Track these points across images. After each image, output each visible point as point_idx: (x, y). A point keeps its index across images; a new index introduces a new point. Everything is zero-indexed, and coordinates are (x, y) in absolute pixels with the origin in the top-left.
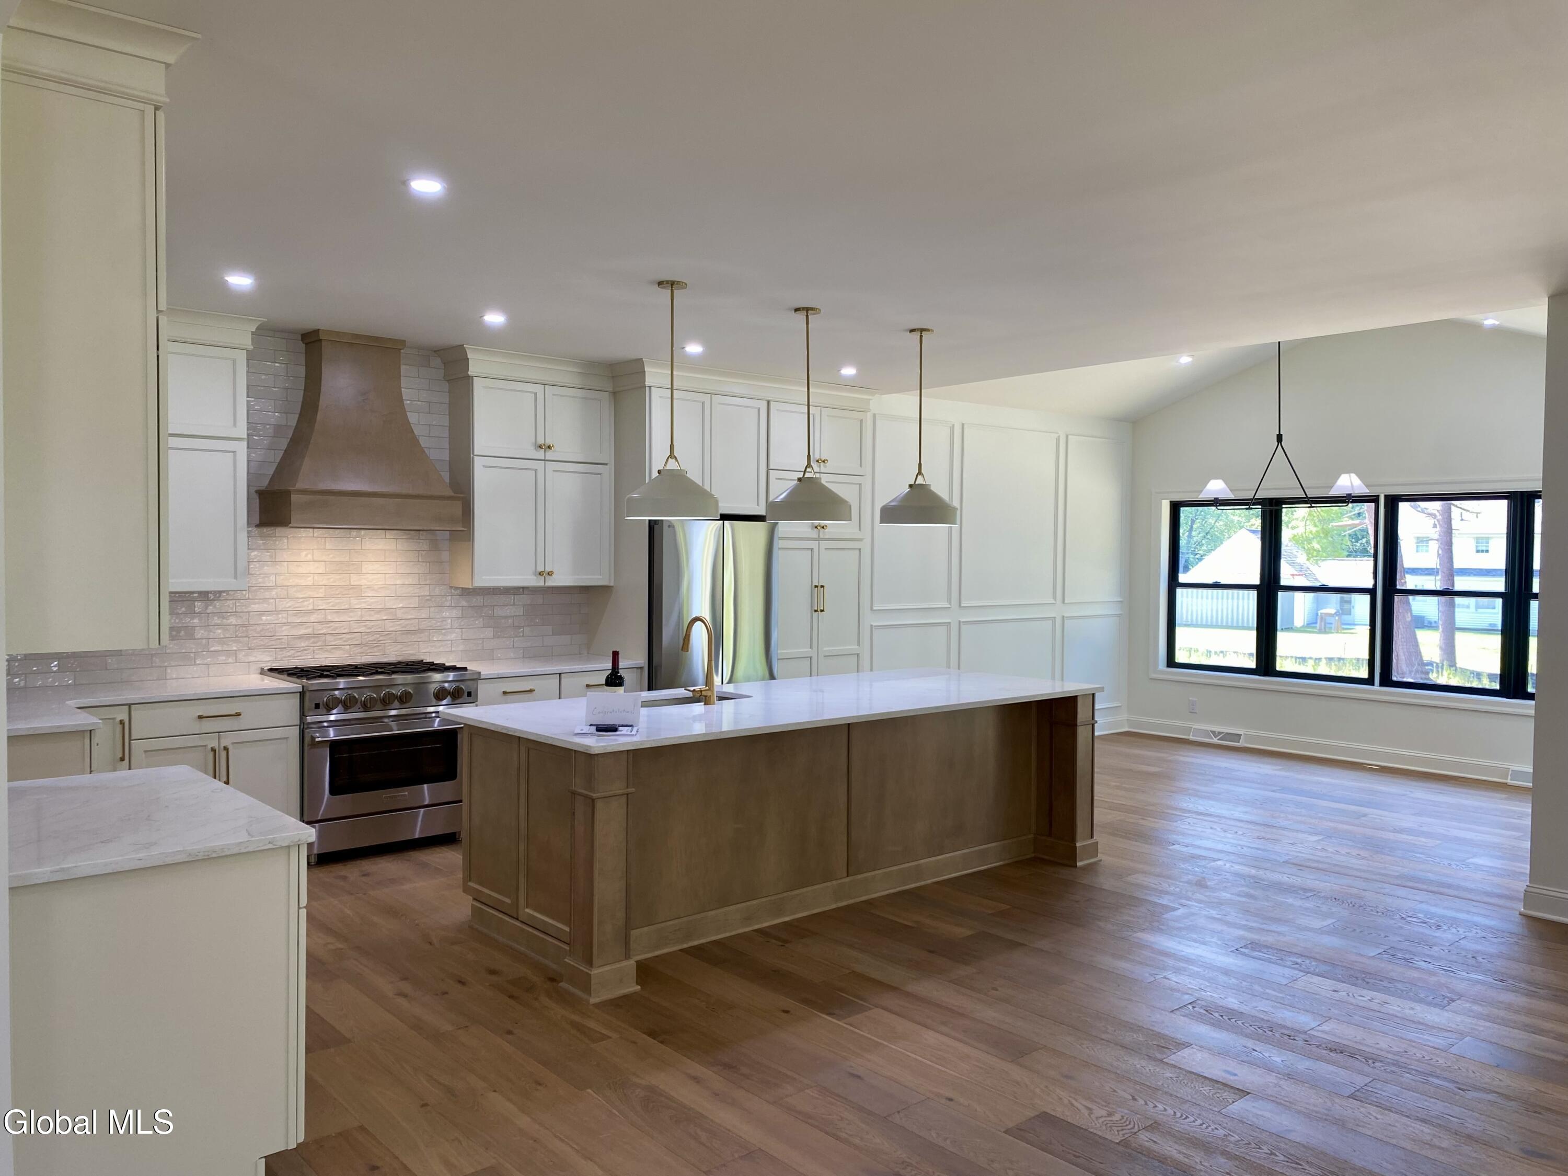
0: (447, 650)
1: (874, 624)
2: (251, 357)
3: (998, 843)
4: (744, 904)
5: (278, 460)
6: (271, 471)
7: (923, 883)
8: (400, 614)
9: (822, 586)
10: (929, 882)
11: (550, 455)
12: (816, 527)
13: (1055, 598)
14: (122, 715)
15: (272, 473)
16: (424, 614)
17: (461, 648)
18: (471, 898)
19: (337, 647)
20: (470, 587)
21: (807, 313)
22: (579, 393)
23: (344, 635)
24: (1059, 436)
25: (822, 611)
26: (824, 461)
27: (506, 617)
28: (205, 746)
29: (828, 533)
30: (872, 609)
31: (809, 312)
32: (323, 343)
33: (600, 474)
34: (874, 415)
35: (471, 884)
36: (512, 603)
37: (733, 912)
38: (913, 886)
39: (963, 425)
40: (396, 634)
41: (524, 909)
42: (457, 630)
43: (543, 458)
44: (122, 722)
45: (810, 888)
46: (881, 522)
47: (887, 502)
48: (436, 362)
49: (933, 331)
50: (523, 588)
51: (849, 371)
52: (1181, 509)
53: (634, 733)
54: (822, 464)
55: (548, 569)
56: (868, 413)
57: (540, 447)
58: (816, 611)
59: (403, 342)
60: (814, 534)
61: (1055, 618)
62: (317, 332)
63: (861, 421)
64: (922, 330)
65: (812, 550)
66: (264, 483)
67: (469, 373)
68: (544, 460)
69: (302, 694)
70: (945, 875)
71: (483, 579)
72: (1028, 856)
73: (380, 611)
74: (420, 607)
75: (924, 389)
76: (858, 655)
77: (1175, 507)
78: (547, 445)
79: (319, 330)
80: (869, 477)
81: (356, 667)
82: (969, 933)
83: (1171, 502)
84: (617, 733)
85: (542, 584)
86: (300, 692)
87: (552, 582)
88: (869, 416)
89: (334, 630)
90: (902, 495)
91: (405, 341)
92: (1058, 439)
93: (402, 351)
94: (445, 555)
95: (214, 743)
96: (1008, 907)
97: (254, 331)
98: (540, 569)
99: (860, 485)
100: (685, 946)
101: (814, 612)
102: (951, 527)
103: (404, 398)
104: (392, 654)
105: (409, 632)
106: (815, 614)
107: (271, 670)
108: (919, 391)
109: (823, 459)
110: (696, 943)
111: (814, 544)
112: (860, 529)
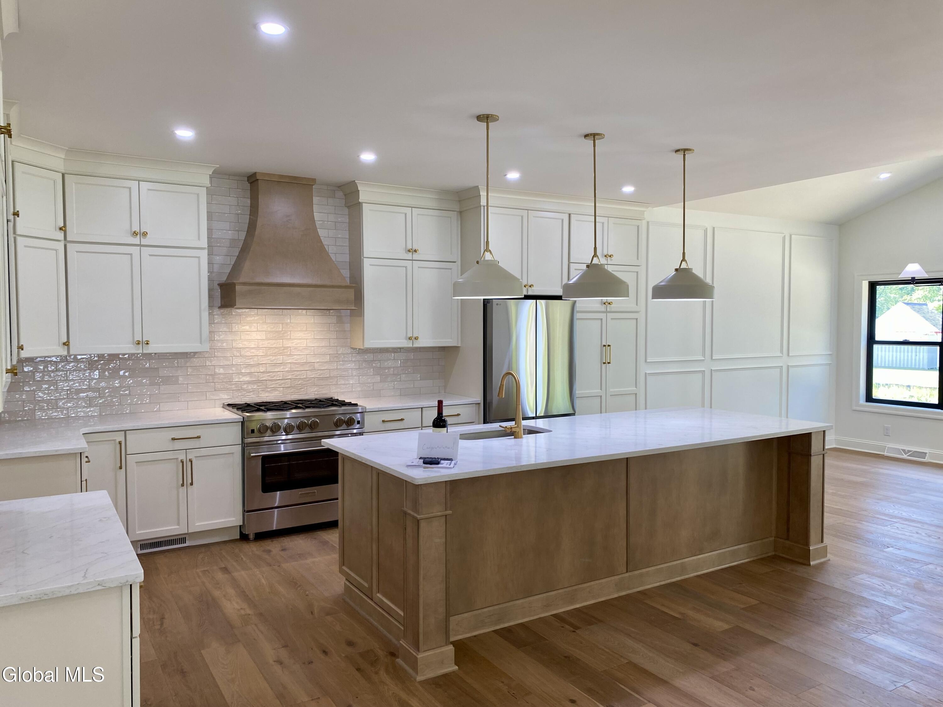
0: (349, 390)
1: (648, 372)
2: (210, 193)
3: (746, 545)
4: (545, 595)
5: (233, 263)
6: (228, 270)
7: (687, 576)
8: (316, 366)
9: (609, 346)
10: (692, 575)
11: (416, 256)
12: (605, 304)
13: (782, 351)
14: (120, 437)
15: (229, 272)
16: (334, 366)
17: (359, 389)
18: (345, 578)
19: (275, 389)
20: (362, 348)
21: (594, 138)
22: (436, 213)
23: (279, 381)
24: (785, 236)
25: (609, 363)
26: (610, 256)
27: (389, 368)
28: (177, 459)
29: (613, 307)
30: (646, 361)
31: (596, 137)
32: (259, 181)
33: (451, 269)
34: (648, 222)
35: (344, 568)
36: (393, 359)
37: (537, 600)
38: (679, 579)
39: (714, 228)
40: (314, 380)
41: (376, 594)
42: (355, 377)
43: (411, 259)
44: (120, 443)
45: (597, 582)
46: (653, 299)
47: (658, 283)
48: (340, 194)
49: (694, 150)
50: (400, 348)
51: (628, 189)
52: (878, 287)
53: (452, 466)
54: (609, 258)
55: (415, 335)
56: (643, 221)
57: (409, 251)
58: (604, 363)
59: (314, 180)
60: (603, 308)
61: (782, 366)
62: (255, 174)
63: (638, 227)
64: (685, 150)
65: (601, 319)
66: (224, 279)
67: (359, 200)
68: (412, 260)
69: (243, 423)
70: (704, 570)
71: (370, 343)
72: (770, 554)
73: (303, 365)
74: (330, 362)
75: (686, 201)
76: (636, 394)
77: (873, 286)
78: (413, 250)
79: (256, 172)
80: (644, 267)
81: (285, 403)
82: (726, 627)
83: (869, 282)
84: (439, 466)
85: (411, 345)
86: (242, 422)
87: (417, 344)
88: (644, 223)
89: (273, 377)
90: (669, 277)
91: (315, 179)
92: (784, 238)
93: (313, 186)
94: (347, 326)
95: (182, 457)
96: (757, 602)
97: (211, 174)
98: (410, 335)
99: (637, 272)
100: (498, 627)
101: (603, 364)
102: (705, 301)
103: (315, 219)
104: (312, 394)
105: (322, 379)
106: (604, 366)
107: (229, 405)
108: (683, 203)
109: (610, 255)
110: (506, 625)
111: (603, 316)
112: (637, 305)
